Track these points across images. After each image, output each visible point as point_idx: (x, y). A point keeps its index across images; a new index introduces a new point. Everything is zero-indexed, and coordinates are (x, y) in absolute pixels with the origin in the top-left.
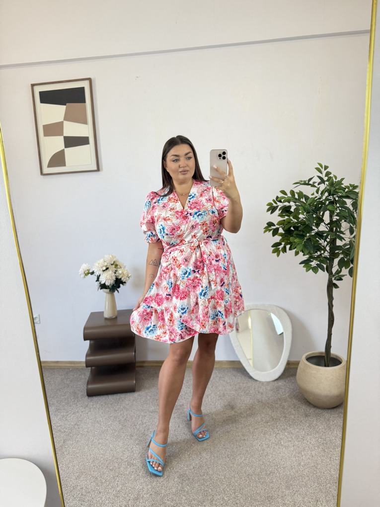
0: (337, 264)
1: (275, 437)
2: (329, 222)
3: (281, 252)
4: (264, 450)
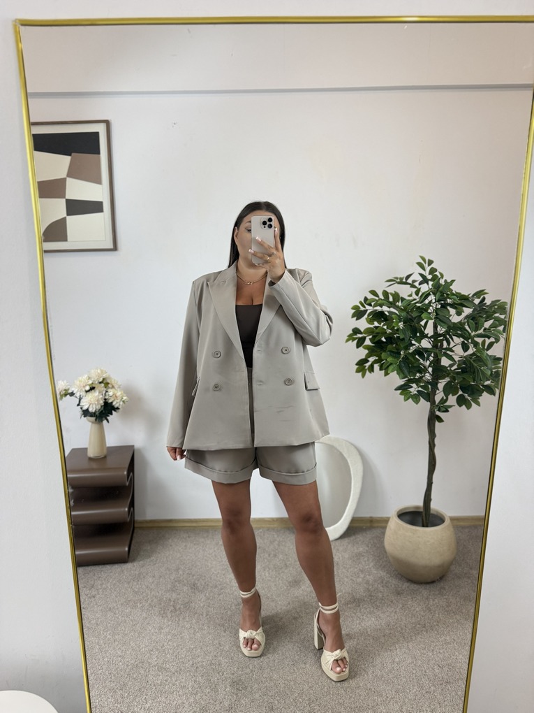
0: (442, 390)
1: (359, 624)
2: (432, 334)
3: (367, 372)
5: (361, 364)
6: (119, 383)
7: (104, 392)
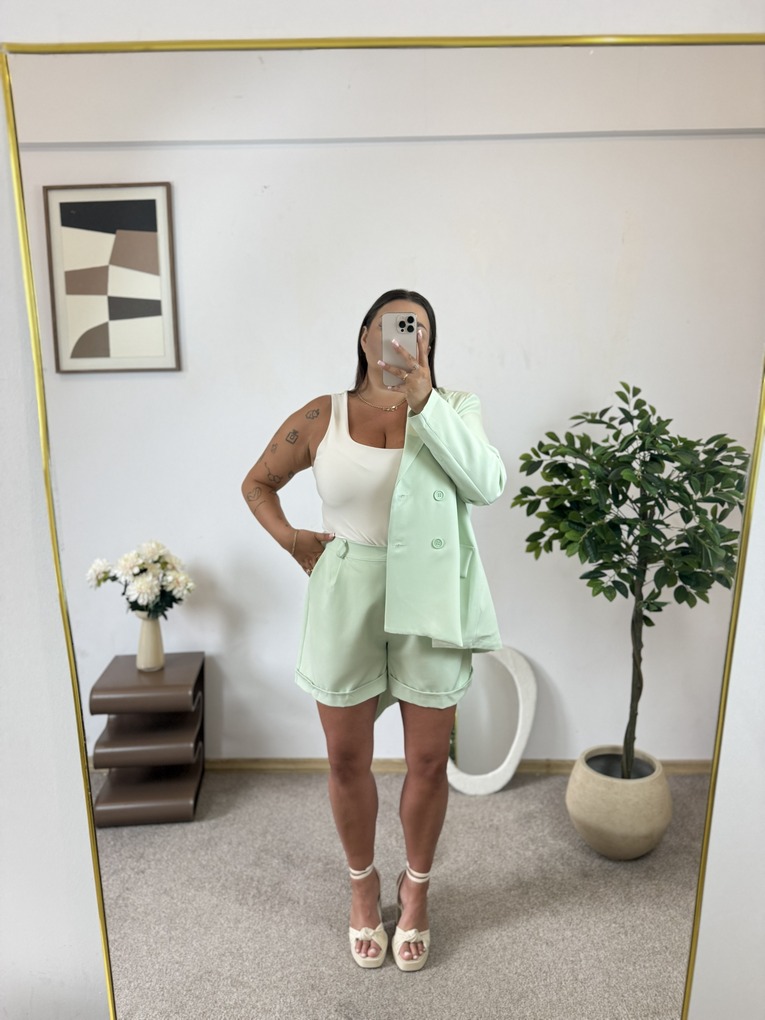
0: (652, 578)
2: (638, 497)
3: (543, 552)
4: (505, 949)
5: (534, 539)
6: (183, 563)
7: (161, 576)
